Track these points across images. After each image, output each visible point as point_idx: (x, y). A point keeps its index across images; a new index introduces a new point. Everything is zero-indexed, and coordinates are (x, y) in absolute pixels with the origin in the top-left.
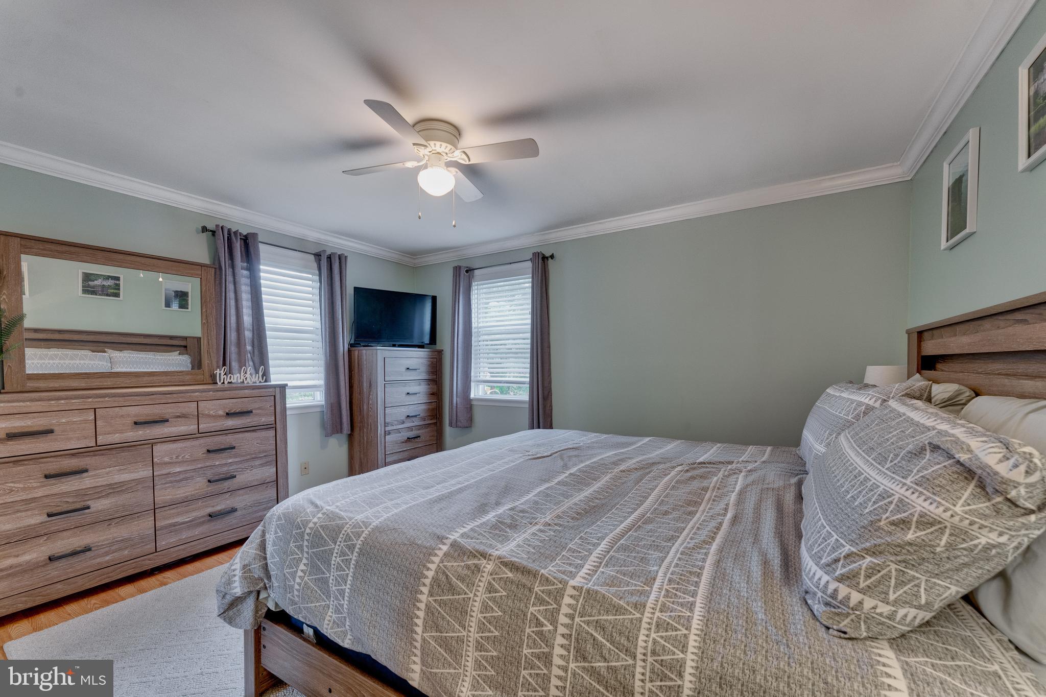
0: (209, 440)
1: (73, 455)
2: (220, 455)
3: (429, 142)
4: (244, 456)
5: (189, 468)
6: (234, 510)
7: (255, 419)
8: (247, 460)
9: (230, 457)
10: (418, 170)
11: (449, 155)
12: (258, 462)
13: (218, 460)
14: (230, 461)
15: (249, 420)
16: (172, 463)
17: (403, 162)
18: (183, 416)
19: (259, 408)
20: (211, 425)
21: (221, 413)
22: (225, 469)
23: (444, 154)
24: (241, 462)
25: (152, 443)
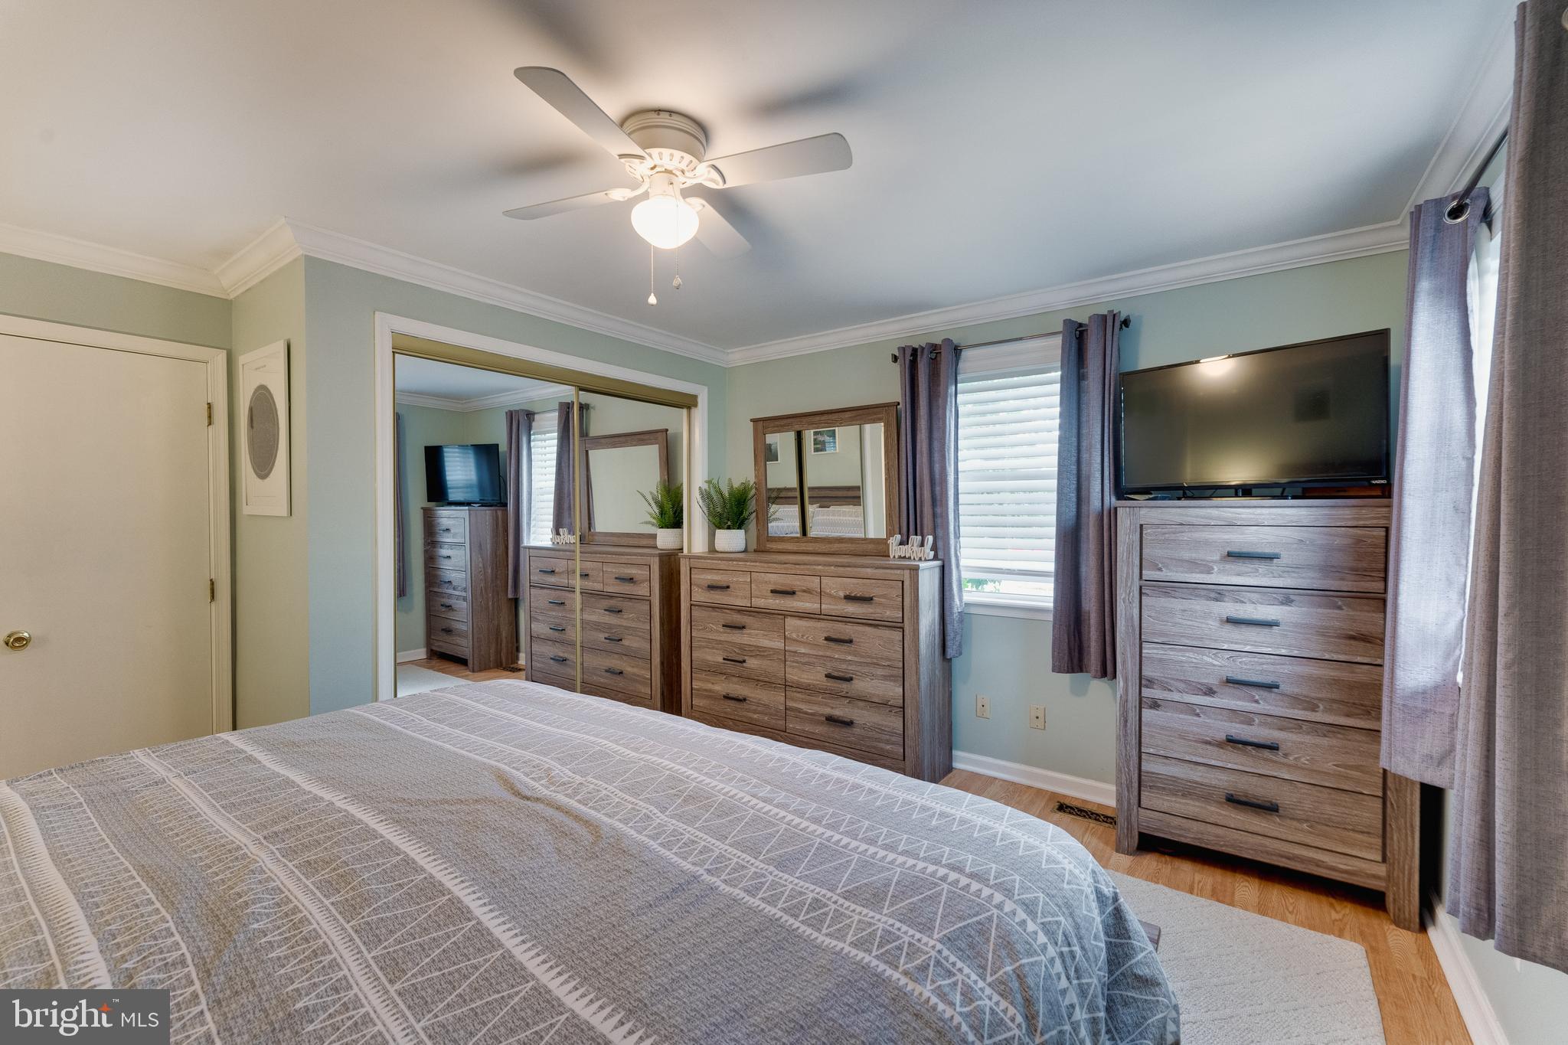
0: (830, 625)
1: (739, 611)
2: (840, 647)
3: (648, 151)
4: (863, 657)
5: (811, 652)
6: (850, 724)
7: (878, 611)
8: (868, 664)
9: (850, 654)
10: (632, 203)
11: (687, 174)
12: (880, 672)
13: (838, 652)
14: (849, 658)
15: (871, 610)
16: (797, 641)
17: (605, 189)
18: (807, 591)
19: (884, 596)
20: (832, 607)
21: (842, 594)
22: (844, 666)
23: (678, 173)
24: (861, 664)
25: (785, 615)
